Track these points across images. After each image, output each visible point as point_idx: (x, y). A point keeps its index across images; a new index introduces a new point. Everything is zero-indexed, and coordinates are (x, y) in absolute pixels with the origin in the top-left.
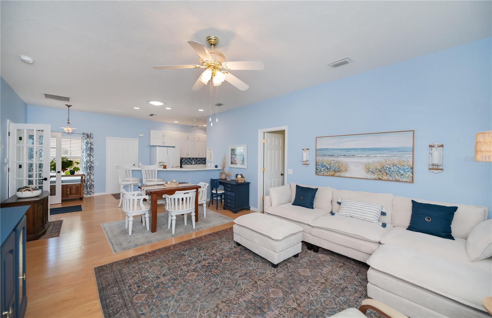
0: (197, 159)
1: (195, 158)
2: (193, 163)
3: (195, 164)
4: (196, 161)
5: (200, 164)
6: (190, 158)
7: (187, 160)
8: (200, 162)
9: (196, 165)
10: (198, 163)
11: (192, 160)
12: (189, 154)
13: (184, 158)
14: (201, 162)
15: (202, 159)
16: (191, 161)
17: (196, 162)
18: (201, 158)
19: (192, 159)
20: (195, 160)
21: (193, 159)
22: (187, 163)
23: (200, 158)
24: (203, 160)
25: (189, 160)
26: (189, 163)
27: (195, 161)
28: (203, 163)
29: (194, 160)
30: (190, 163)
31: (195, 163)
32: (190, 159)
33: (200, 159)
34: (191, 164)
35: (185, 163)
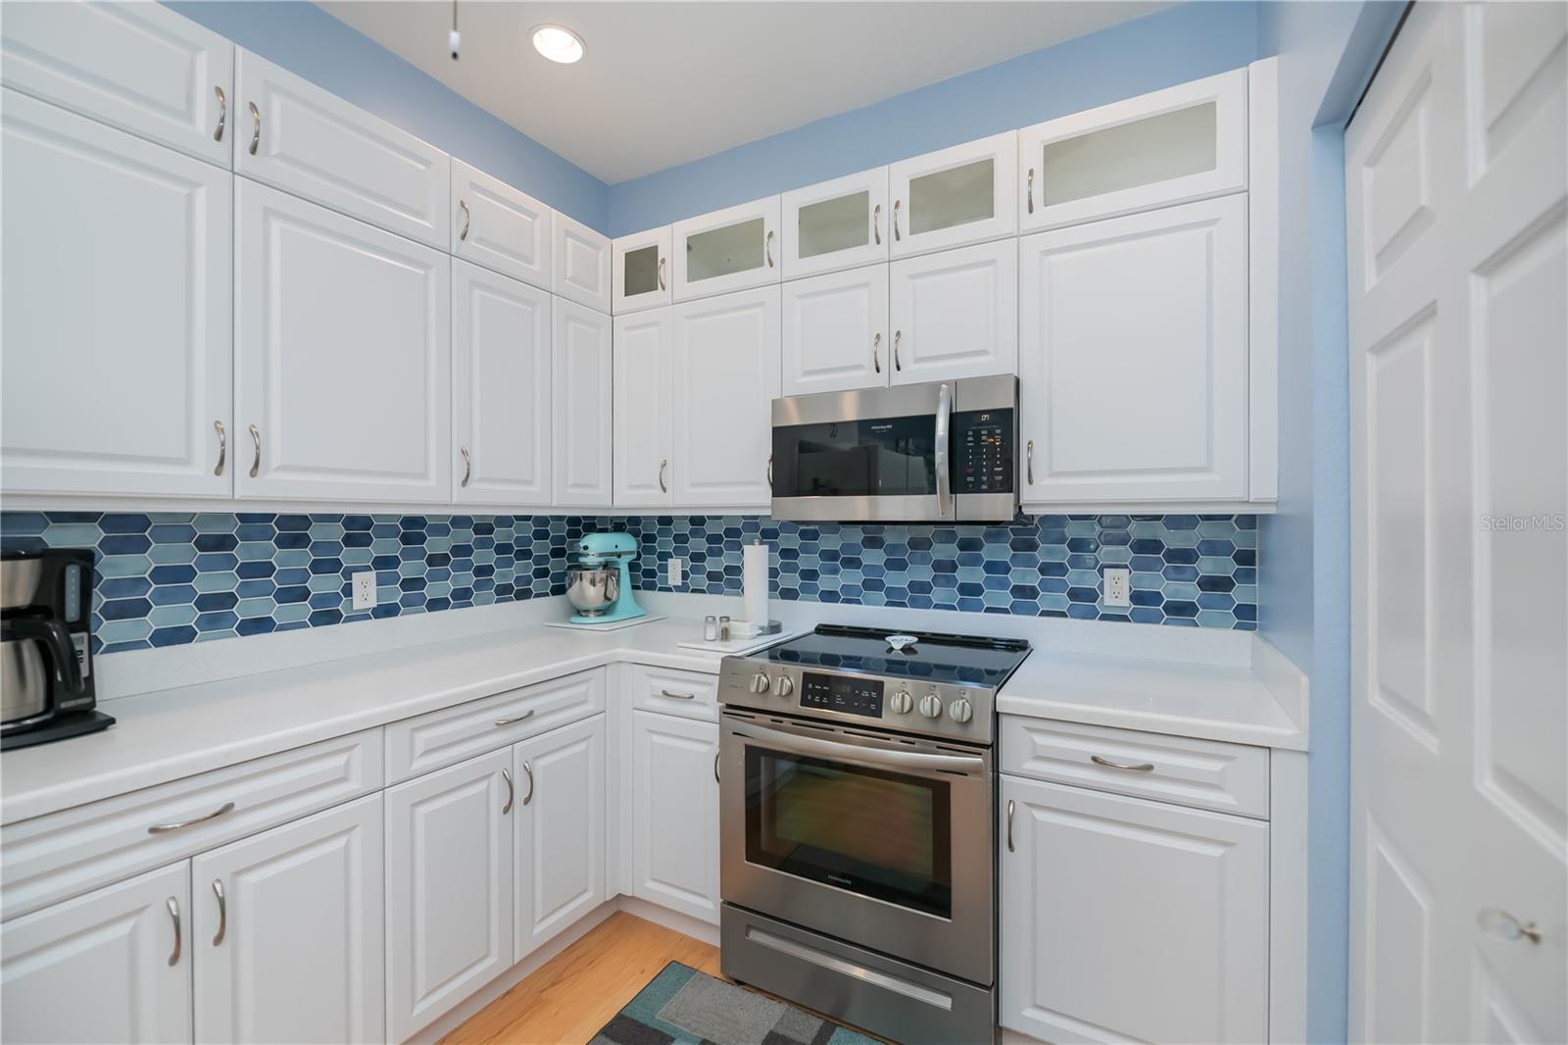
0: (413, 529)
1: (387, 531)
2: (366, 590)
3: (386, 611)
4: (407, 569)
5: (463, 597)
6: (304, 521)
7: (240, 554)
8: (468, 579)
9: (415, 624)
10: (431, 591)
11: (347, 556)
12: (274, 456)
13: (177, 526)
14: (483, 571)
15: (499, 536)
16: (326, 566)
17: (407, 584)
18: (484, 527)
19: (338, 532)
20: (392, 547)
21: (359, 529)
22: (242, 611)
23: (460, 522)
24: (502, 549)
25: (280, 558)
26: (275, 611)
27: (383, 563)
28: (504, 592)
29: (374, 551)
30: (306, 609)
31: (397, 595)
32: (293, 530)
33: (468, 536)
34: (327, 616)
35: (186, 614)
